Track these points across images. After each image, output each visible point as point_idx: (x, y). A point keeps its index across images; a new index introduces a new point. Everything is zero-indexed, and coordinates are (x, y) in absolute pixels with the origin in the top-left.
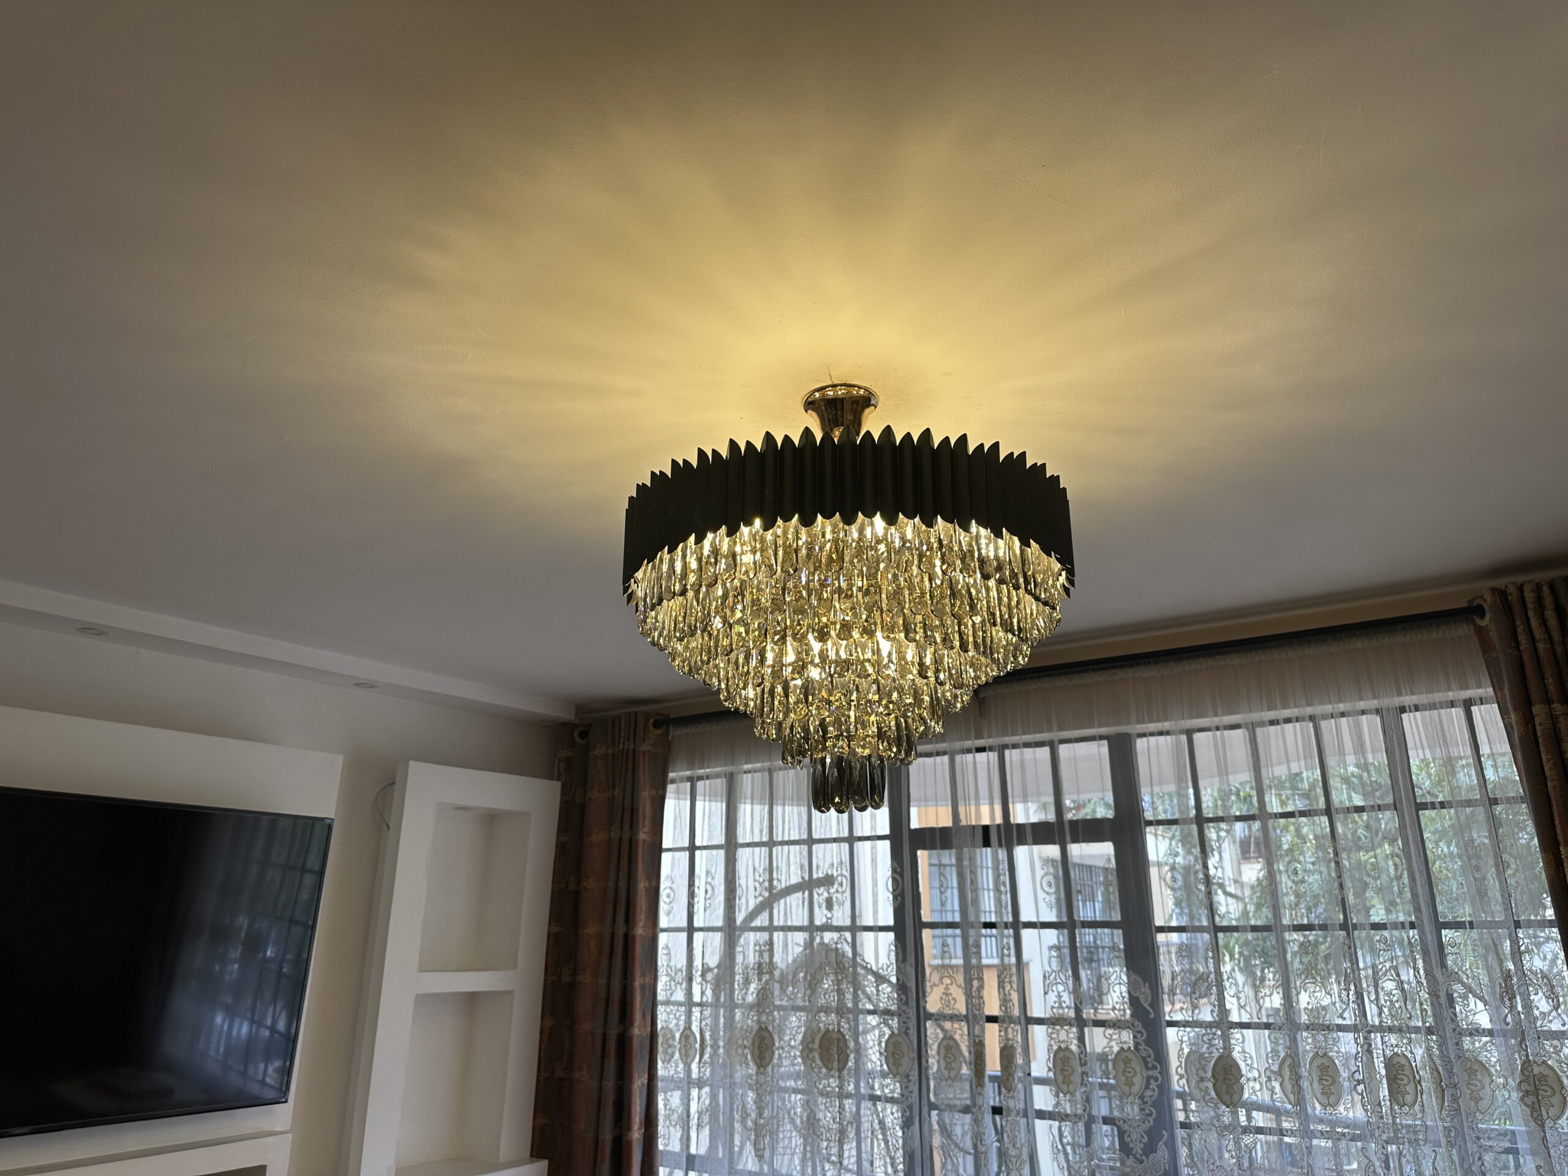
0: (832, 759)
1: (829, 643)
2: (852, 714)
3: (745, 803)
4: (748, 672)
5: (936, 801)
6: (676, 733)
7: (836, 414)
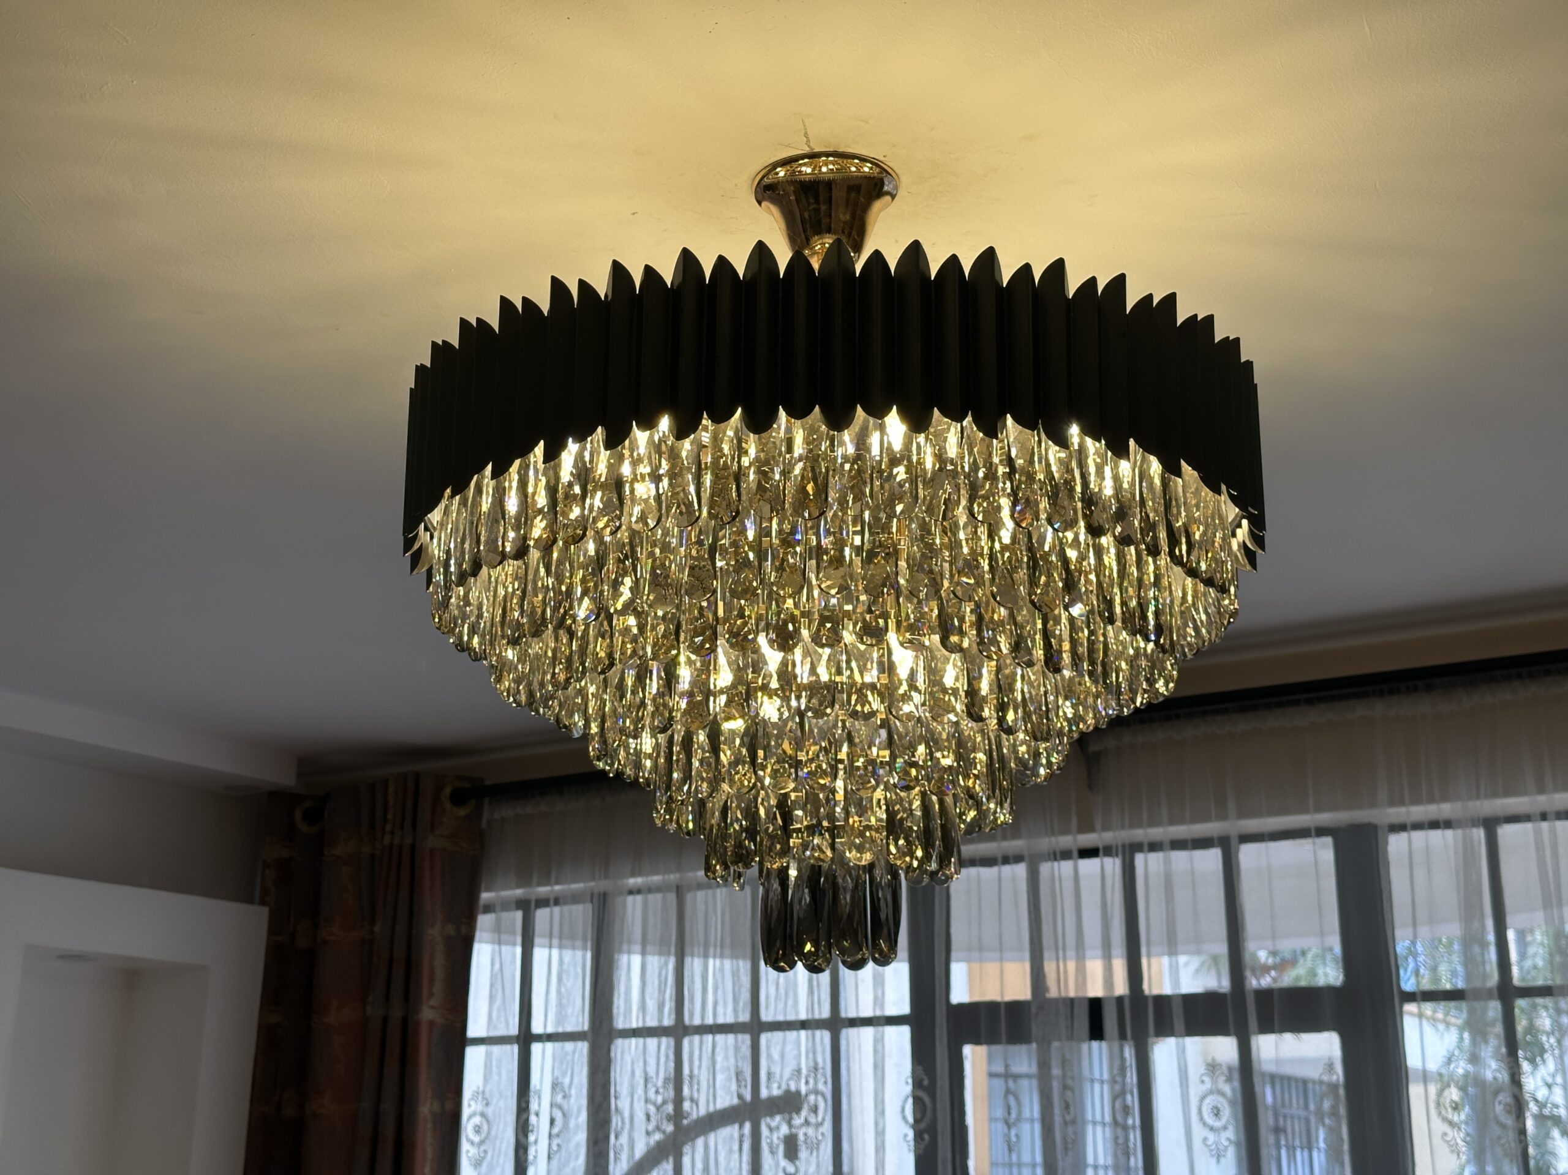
0: (799, 870)
1: (798, 652)
2: (839, 784)
3: (629, 952)
4: (643, 704)
5: (1001, 950)
6: (497, 816)
7: (817, 210)
